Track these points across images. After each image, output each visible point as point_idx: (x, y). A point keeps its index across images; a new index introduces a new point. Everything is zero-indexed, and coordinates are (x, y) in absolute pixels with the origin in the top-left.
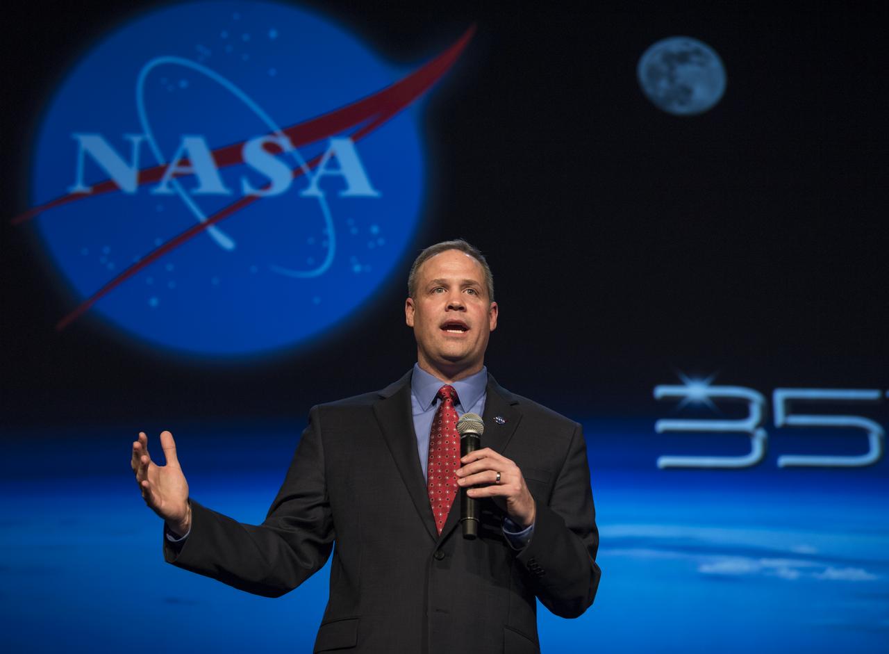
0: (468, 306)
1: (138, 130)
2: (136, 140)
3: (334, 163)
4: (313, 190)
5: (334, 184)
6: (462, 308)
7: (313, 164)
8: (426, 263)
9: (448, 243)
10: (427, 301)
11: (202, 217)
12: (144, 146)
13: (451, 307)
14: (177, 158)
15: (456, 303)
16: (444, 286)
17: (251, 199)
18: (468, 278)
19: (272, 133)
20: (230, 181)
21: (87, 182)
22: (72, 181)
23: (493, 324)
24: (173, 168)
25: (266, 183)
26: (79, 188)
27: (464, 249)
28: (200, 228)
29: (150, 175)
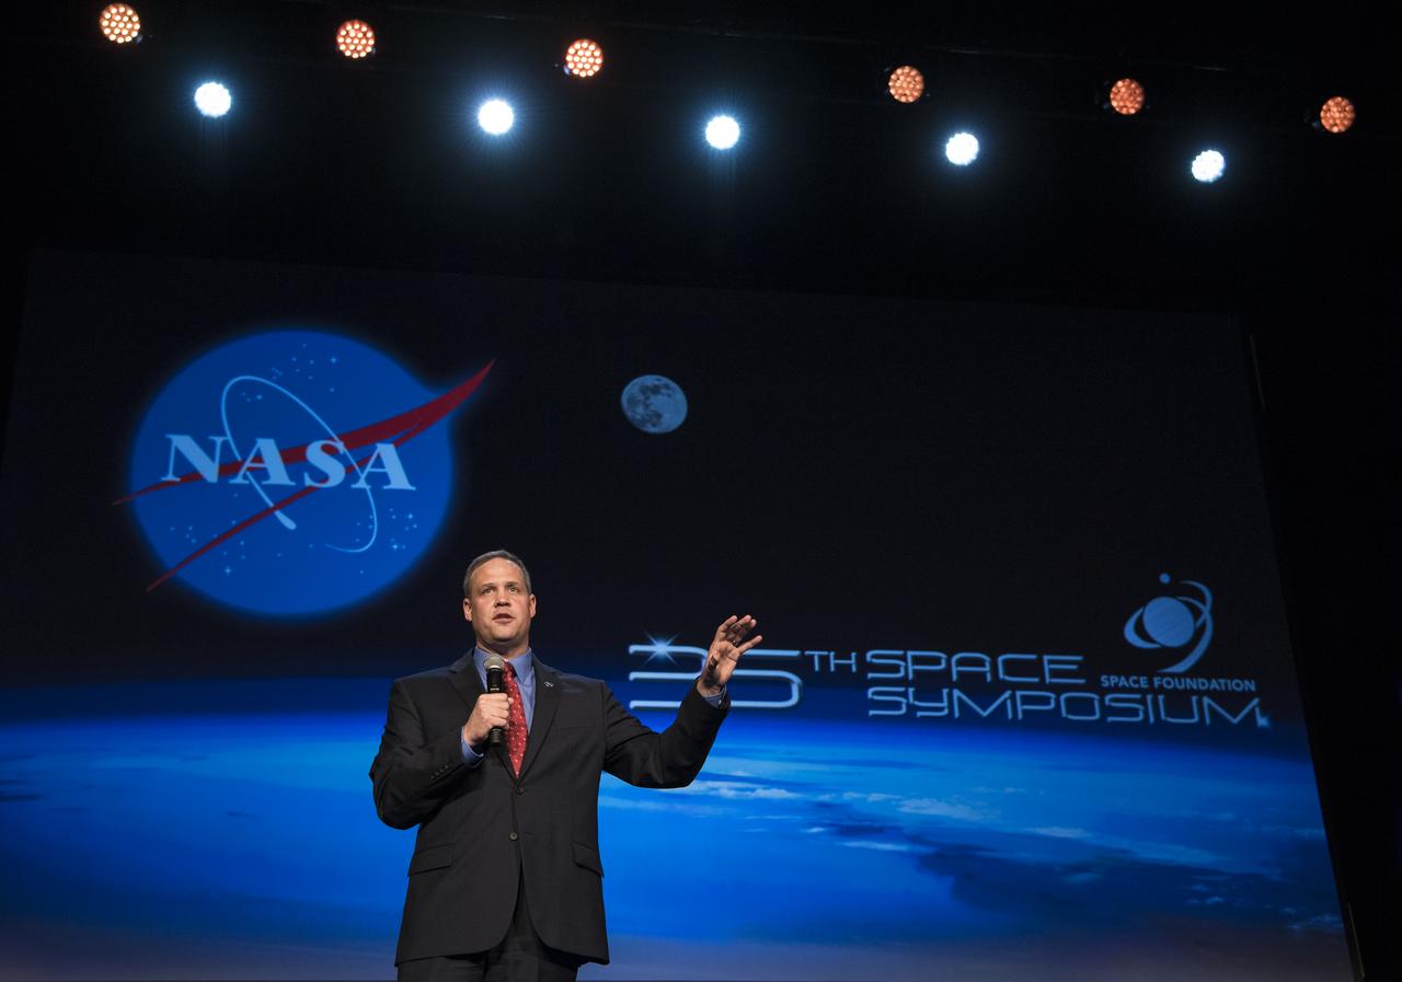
0: (512, 602)
1: (222, 433)
2: (219, 440)
3: (379, 463)
4: (362, 484)
5: (379, 480)
6: (507, 604)
7: (363, 463)
8: (477, 571)
9: (493, 553)
10: (481, 601)
11: (271, 504)
12: (225, 445)
13: (499, 605)
14: (251, 456)
15: (503, 600)
16: (493, 588)
17: (312, 489)
18: (510, 580)
19: (331, 439)
20: (294, 475)
21: (176, 474)
22: (166, 472)
23: (533, 612)
24: (248, 464)
25: (324, 478)
26: (170, 477)
27: (505, 557)
28: (269, 512)
29: (229, 468)
